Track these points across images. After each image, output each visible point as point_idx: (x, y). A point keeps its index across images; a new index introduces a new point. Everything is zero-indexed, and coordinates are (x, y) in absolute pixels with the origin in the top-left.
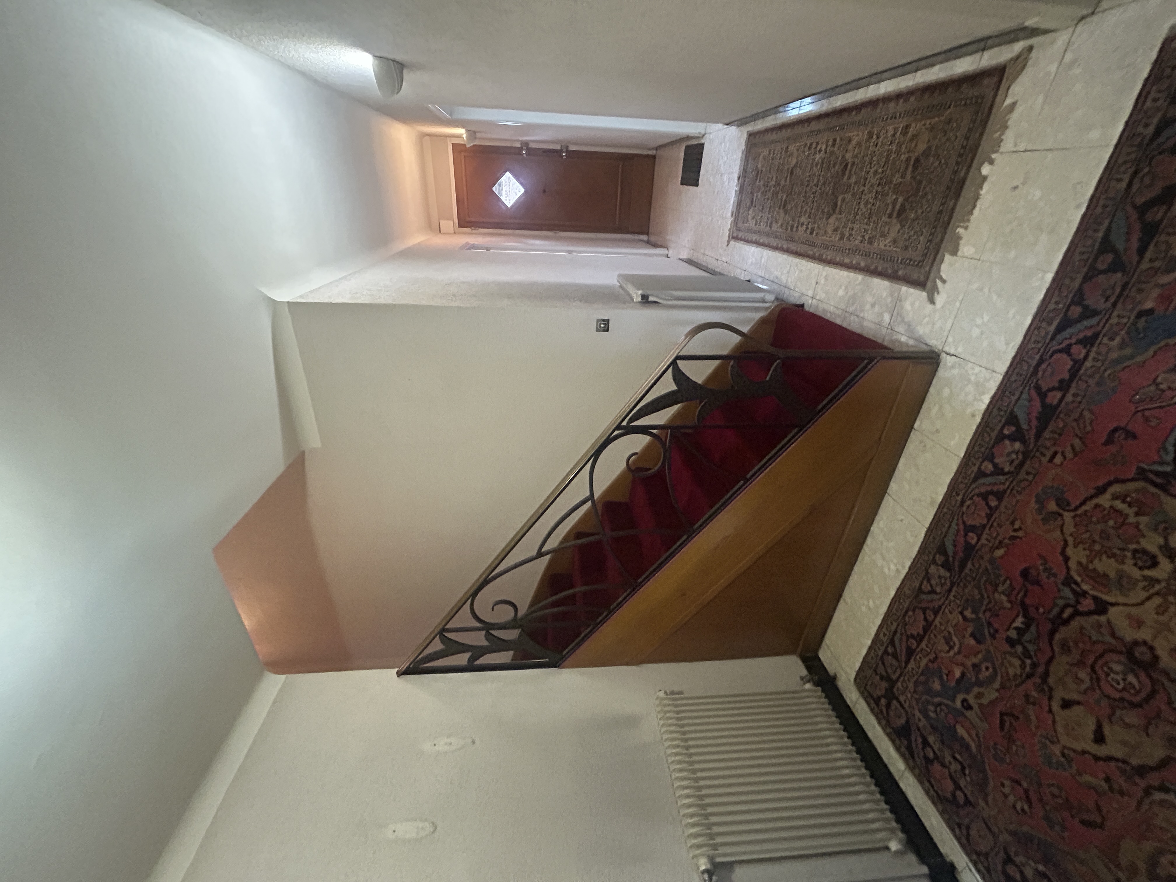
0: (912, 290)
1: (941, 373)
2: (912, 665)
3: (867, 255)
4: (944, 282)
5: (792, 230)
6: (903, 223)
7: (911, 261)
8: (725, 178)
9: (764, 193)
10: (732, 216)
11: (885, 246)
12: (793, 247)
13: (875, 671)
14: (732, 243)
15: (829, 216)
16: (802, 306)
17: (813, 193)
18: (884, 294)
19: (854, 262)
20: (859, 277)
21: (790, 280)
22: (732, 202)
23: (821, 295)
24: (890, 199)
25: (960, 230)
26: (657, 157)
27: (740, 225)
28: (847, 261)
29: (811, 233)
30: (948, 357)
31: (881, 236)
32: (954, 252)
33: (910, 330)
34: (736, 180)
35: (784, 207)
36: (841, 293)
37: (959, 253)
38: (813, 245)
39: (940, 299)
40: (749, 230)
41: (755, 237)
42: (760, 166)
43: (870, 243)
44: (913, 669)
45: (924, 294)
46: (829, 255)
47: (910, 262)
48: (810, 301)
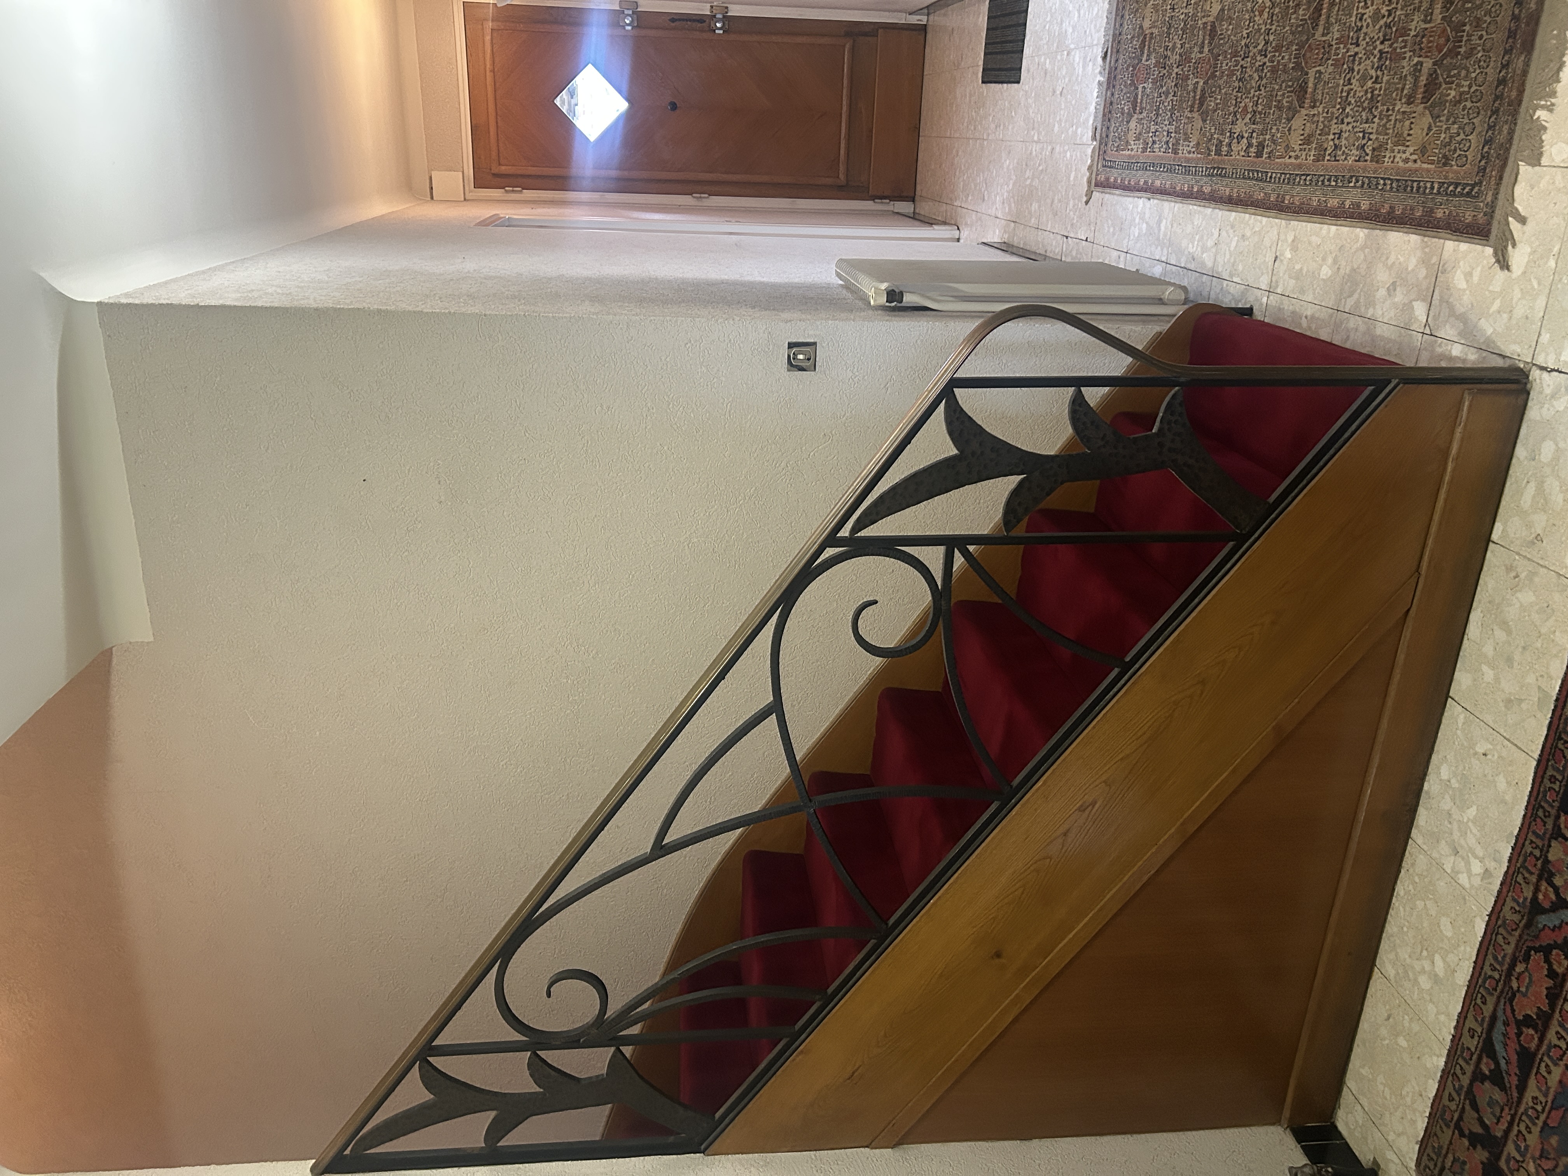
0: (1464, 246)
1: (1533, 413)
2: (1532, 1089)
3: (1371, 184)
4: (1523, 220)
5: (1218, 152)
6: (1436, 111)
7: (1457, 185)
8: (1077, 57)
9: (1159, 82)
10: (1094, 138)
11: (1406, 161)
12: (1224, 188)
13: (1458, 1126)
14: (1096, 195)
15: (1293, 112)
16: (1249, 311)
17: (1257, 70)
18: (1412, 264)
19: (1347, 204)
20: (1360, 233)
21: (1220, 260)
22: (1092, 109)
23: (1286, 284)
24: (1406, 66)
25: (1541, 114)
26: (929, 29)
27: (1111, 155)
28: (1333, 202)
29: (1259, 155)
30: (1545, 375)
31: (1396, 144)
32: (1535, 160)
33: (1468, 333)
34: (1100, 61)
35: (1201, 104)
36: (1326, 272)
37: (1544, 161)
38: (1263, 178)
39: (1518, 257)
40: (1130, 165)
41: (1141, 177)
42: (1146, 24)
43: (1377, 159)
44: (1535, 1098)
45: (1489, 251)
46: (1296, 194)
47: (1456, 188)
48: (1265, 300)
